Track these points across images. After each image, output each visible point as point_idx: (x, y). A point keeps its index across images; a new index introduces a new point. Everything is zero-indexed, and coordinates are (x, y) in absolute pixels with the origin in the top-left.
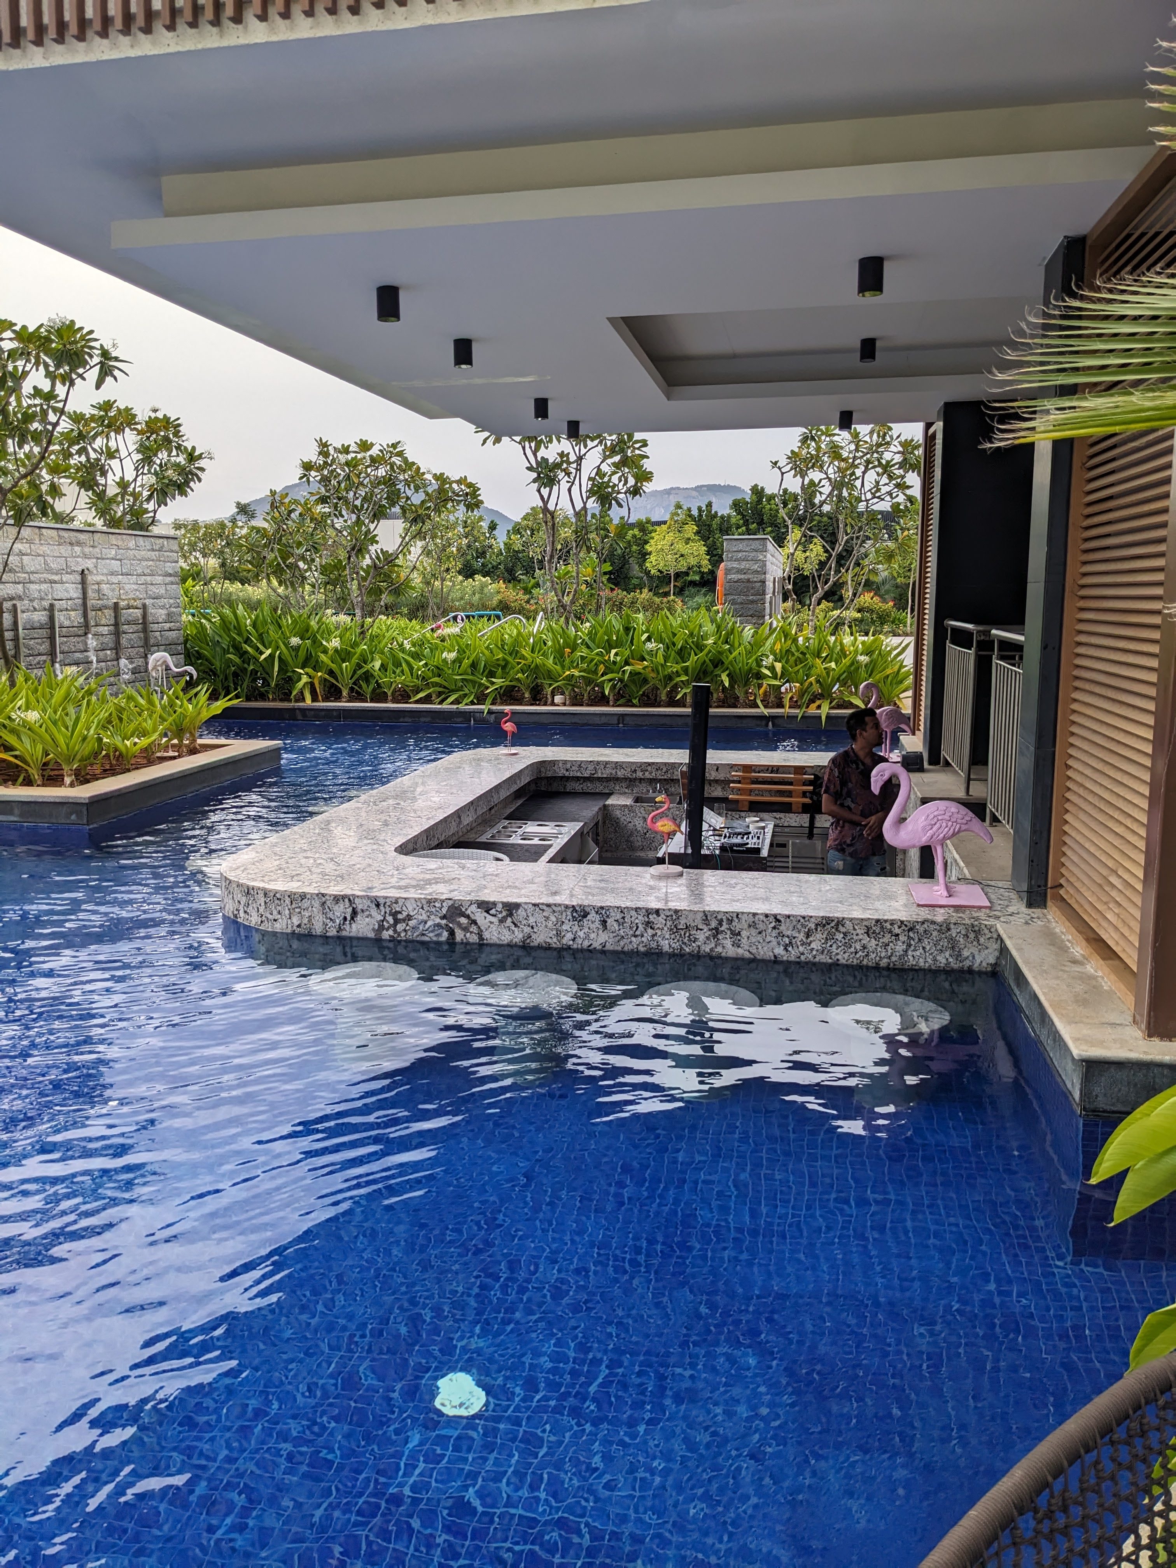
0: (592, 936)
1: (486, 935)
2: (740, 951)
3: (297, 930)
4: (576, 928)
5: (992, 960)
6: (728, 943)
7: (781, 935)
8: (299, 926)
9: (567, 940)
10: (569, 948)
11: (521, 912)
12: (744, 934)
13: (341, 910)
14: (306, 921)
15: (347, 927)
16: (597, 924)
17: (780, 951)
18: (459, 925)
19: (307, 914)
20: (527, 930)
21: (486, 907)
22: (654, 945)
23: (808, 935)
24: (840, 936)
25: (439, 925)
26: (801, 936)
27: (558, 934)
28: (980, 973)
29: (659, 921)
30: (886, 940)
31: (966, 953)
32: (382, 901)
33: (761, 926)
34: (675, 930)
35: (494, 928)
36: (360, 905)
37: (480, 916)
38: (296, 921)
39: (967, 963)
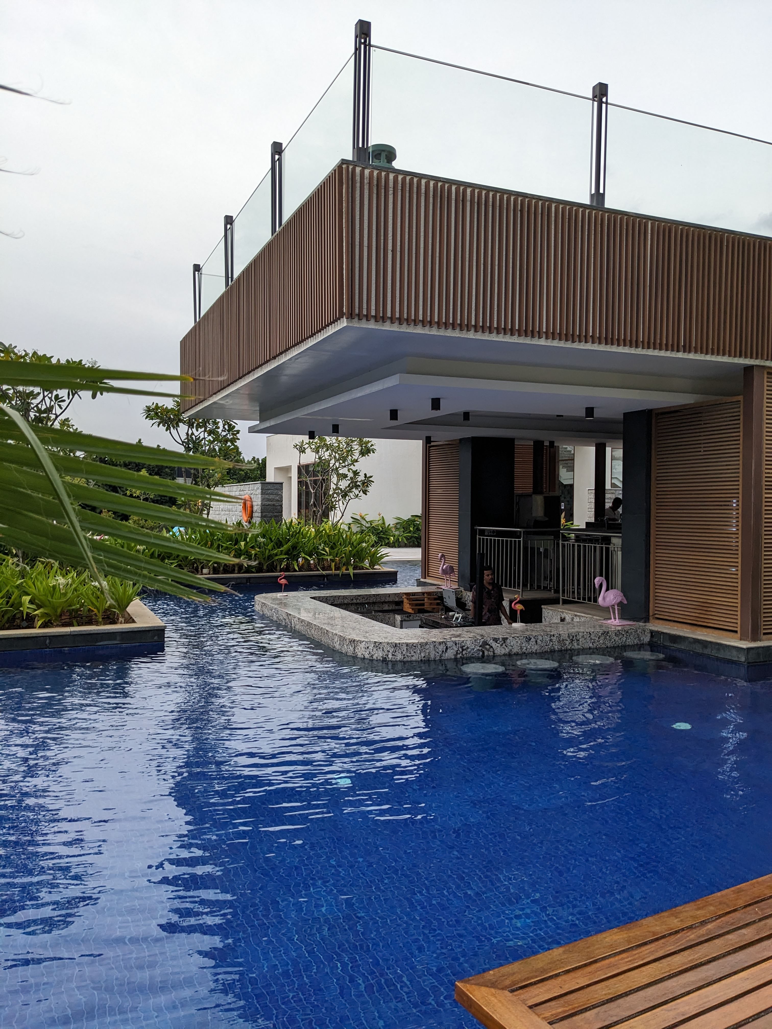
0: (533, 647)
1: (496, 652)
2: (579, 647)
3: (423, 659)
4: (527, 645)
5: (648, 640)
6: (575, 644)
7: (591, 639)
8: (424, 657)
9: (524, 650)
10: (525, 653)
11: (508, 641)
12: (580, 640)
13: (441, 648)
14: (427, 654)
15: (444, 655)
16: (534, 643)
17: (591, 645)
18: (486, 648)
19: (428, 651)
20: (510, 648)
21: (496, 640)
22: (552, 648)
23: (599, 638)
24: (608, 637)
25: (479, 650)
26: (597, 639)
27: (521, 648)
28: (646, 644)
29: (554, 639)
30: (620, 637)
31: (642, 639)
32: (457, 642)
33: (585, 637)
34: (559, 641)
35: (499, 649)
36: (449, 644)
37: (494, 644)
38: (423, 655)
39: (642, 642)
